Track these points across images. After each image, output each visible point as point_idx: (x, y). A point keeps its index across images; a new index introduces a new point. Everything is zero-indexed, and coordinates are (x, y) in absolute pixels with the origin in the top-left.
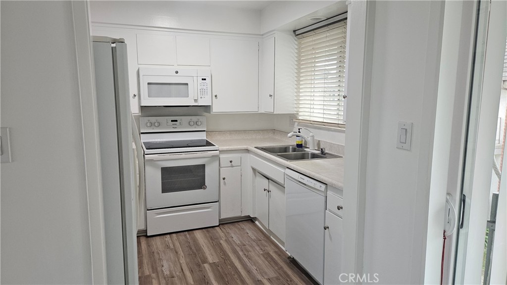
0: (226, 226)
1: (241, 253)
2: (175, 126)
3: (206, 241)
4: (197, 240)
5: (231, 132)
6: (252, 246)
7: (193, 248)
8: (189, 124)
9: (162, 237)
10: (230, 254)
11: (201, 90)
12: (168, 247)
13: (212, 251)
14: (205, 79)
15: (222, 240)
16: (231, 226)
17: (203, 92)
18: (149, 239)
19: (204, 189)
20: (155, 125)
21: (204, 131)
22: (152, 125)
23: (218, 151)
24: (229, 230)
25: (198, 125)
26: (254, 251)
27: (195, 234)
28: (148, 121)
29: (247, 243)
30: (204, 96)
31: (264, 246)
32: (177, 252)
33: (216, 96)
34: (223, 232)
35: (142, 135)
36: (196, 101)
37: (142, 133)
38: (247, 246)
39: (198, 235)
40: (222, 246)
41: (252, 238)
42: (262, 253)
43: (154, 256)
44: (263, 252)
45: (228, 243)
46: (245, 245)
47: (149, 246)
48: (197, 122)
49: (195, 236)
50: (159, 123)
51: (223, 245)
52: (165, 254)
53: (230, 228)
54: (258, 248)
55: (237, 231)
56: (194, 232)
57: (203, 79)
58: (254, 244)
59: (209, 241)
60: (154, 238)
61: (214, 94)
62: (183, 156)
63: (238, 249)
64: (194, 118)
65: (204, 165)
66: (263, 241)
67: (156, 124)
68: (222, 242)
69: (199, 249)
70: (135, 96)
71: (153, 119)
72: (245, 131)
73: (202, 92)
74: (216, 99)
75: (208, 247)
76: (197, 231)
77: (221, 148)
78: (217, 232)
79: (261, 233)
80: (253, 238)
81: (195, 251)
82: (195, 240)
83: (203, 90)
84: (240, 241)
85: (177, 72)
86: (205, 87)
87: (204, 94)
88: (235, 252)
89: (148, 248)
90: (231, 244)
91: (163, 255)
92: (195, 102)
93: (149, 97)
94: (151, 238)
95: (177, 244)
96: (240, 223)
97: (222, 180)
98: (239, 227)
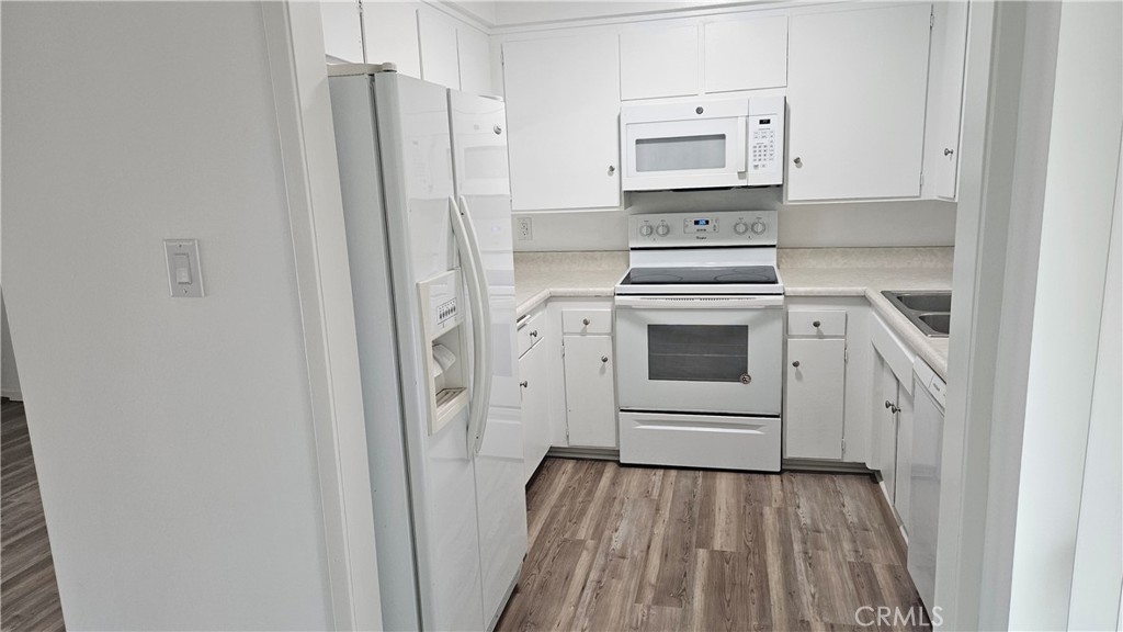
0: (799, 477)
1: (797, 547)
2: (701, 235)
3: (732, 501)
4: (715, 494)
5: (847, 250)
6: (836, 540)
7: (696, 509)
8: (735, 230)
9: (649, 471)
10: (769, 544)
11: (757, 149)
12: (647, 494)
13: (734, 526)
14: (768, 122)
15: (770, 505)
16: (810, 480)
17: (763, 153)
18: (623, 469)
19: (745, 381)
20: (657, 232)
21: (774, 246)
22: (651, 231)
23: (782, 297)
24: (800, 487)
25: (756, 233)
26: (835, 550)
27: (718, 481)
28: (644, 223)
29: (828, 527)
30: (763, 162)
31: (868, 545)
32: (658, 510)
33: (797, 161)
34: (782, 490)
35: (632, 253)
36: (742, 175)
37: (632, 249)
38: (824, 536)
39: (723, 484)
40: (762, 522)
41: (846, 520)
42: (853, 560)
43: (611, 506)
44: (856, 558)
45: (780, 516)
46: (818, 531)
47: (614, 483)
48: (753, 226)
49: (715, 483)
50: (667, 227)
51: (766, 517)
52: (634, 506)
53: (804, 486)
54: (847, 546)
55: (819, 495)
56: (719, 474)
57: (762, 122)
58: (845, 535)
59: (738, 502)
60: (632, 469)
61: (792, 156)
62: (697, 302)
63: (796, 535)
64: (749, 216)
65: (747, 326)
66: (872, 534)
67: (661, 231)
68: (767, 511)
69: (707, 513)
70: (612, 169)
71: (656, 219)
72: (888, 249)
73: (757, 154)
74: (799, 167)
75: (728, 516)
76: (724, 474)
77: (790, 290)
78: (770, 487)
79: (877, 513)
80: (852, 518)
81: (697, 516)
82: (709, 494)
83: (763, 149)
84: (813, 519)
85: (699, 111)
86: (766, 141)
87: (762, 157)
88: (785, 541)
89: (610, 487)
90: (787, 519)
91: (629, 508)
92: (740, 178)
93: (638, 171)
94: (627, 470)
95: (669, 494)
96: (839, 480)
97: (791, 370)
98: (831, 485)
